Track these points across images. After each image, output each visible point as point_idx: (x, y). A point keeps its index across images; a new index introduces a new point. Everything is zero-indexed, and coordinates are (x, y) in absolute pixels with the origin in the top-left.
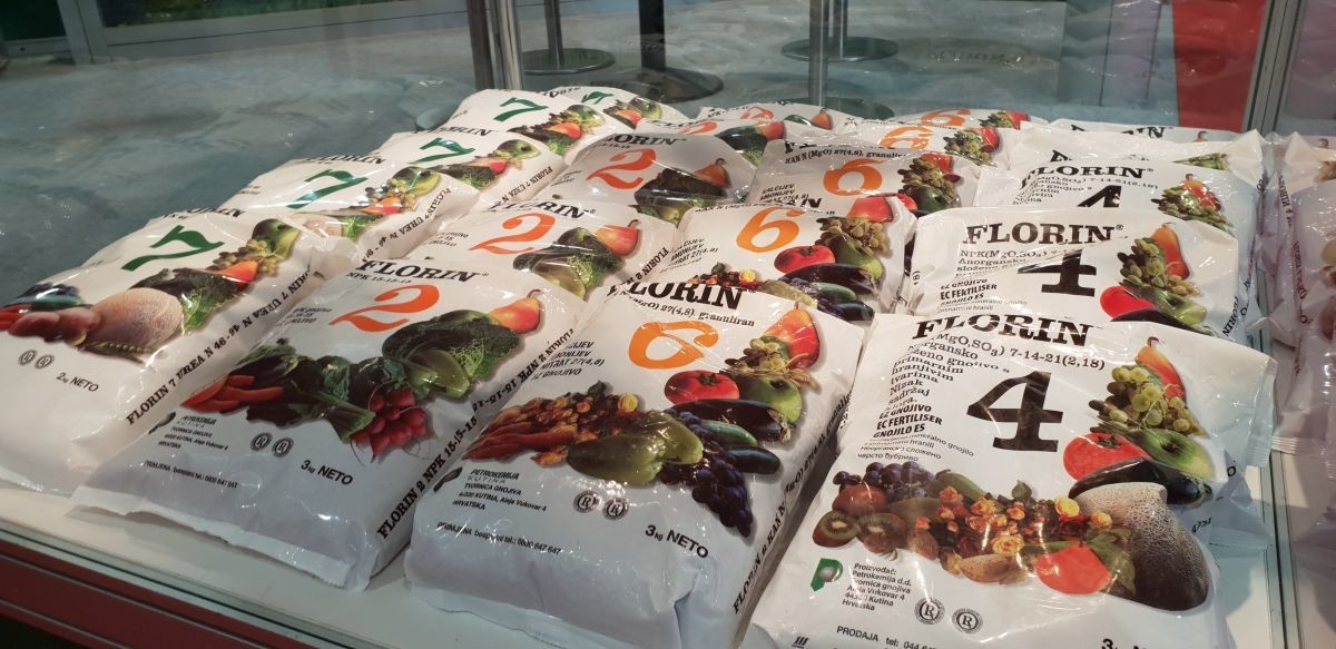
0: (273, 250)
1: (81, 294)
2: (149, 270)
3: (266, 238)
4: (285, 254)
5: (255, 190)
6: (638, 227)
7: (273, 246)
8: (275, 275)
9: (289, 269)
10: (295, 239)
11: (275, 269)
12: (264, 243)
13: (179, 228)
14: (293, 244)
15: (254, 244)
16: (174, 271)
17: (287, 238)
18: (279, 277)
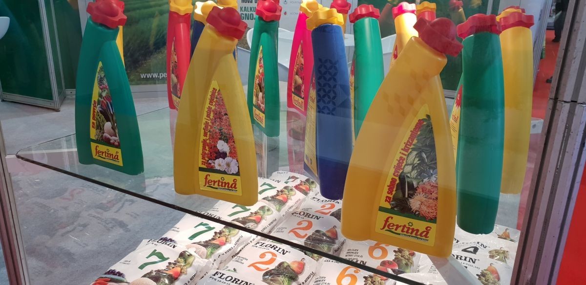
0: (185, 263)
1: (126, 277)
2: (147, 270)
3: (184, 258)
4: (190, 265)
5: (177, 230)
6: (304, 261)
7: (185, 261)
8: (186, 274)
9: (190, 271)
10: (193, 261)
11: (186, 271)
12: (183, 260)
13: (155, 250)
14: (192, 262)
15: (180, 259)
16: (155, 271)
17: (190, 260)
18: (188, 275)
